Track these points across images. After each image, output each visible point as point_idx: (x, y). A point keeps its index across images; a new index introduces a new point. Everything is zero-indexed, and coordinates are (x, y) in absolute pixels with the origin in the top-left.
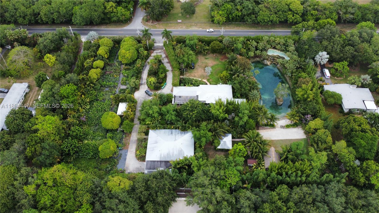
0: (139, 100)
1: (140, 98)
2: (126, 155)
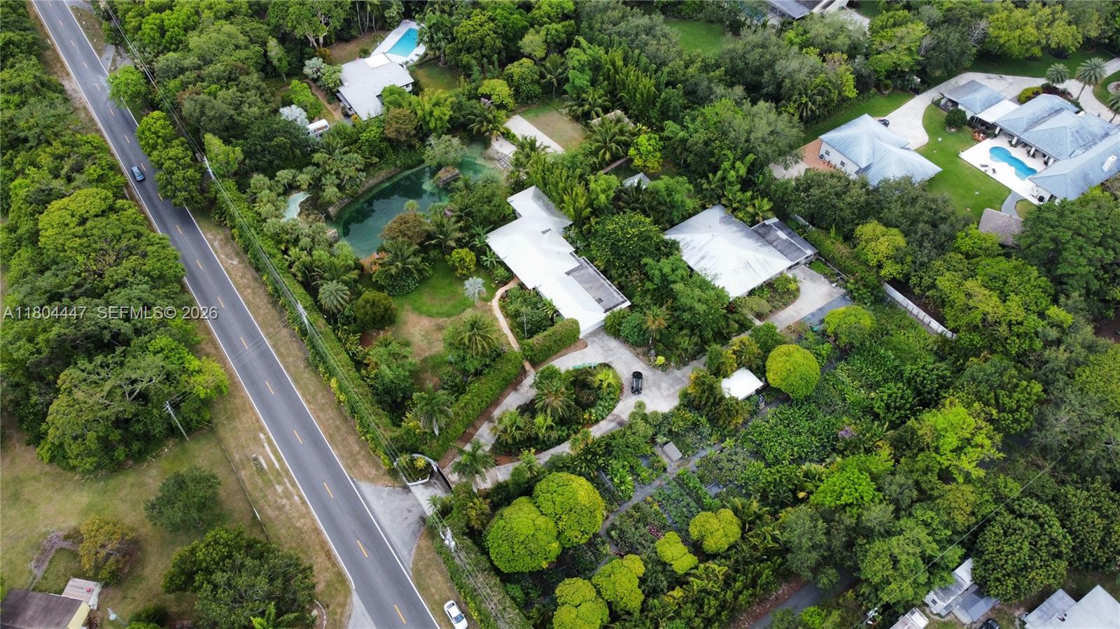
0: (672, 390)
1: (665, 394)
2: (813, 315)
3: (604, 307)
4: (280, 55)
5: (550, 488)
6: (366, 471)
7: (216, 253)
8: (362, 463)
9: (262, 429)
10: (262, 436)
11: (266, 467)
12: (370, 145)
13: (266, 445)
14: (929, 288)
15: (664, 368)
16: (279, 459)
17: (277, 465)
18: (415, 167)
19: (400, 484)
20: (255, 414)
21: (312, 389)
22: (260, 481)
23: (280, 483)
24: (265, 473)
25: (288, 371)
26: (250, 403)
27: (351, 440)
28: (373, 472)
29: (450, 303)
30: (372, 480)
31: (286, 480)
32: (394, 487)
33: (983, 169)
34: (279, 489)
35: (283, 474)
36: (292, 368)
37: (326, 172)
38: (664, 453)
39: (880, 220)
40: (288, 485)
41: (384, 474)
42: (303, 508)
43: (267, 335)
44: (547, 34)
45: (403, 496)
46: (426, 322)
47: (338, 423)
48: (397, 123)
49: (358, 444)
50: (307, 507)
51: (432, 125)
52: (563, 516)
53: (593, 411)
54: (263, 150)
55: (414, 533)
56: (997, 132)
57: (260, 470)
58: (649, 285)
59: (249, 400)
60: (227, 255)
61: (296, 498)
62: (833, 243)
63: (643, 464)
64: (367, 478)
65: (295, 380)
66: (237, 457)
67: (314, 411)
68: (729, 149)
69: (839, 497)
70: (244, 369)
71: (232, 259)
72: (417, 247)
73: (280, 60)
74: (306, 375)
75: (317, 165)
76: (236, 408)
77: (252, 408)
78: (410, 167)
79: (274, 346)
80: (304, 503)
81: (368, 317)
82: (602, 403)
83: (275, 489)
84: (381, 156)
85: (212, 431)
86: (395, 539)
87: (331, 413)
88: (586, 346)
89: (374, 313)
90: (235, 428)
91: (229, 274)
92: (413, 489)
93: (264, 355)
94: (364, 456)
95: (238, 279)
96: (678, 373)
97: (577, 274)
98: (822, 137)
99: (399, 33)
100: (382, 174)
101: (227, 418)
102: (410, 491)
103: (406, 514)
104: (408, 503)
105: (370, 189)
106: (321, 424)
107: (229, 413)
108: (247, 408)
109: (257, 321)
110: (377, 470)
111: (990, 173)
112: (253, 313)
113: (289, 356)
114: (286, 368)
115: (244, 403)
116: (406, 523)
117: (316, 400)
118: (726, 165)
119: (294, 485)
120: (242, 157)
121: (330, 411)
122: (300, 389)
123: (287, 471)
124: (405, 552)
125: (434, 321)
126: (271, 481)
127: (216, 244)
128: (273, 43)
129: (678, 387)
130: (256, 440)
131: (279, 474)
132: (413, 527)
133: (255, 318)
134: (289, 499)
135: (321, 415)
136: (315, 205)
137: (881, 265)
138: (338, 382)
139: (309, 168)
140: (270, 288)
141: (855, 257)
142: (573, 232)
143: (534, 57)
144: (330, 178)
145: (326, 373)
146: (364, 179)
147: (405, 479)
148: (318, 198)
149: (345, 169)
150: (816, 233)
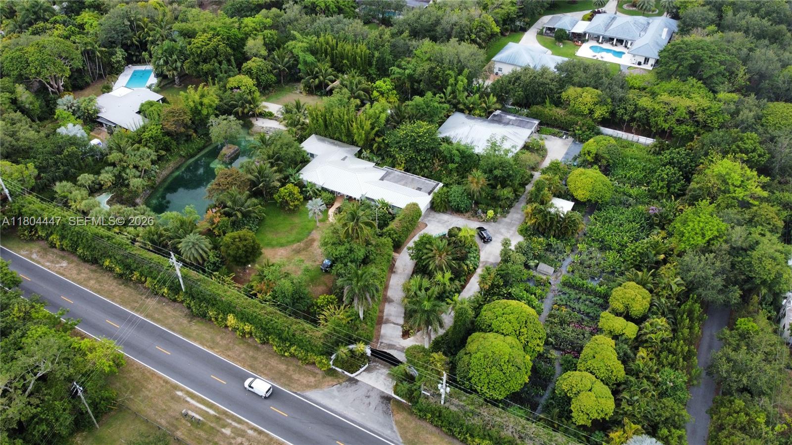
2: (565, 158)
3: (425, 192)
4: (31, 99)
5: (497, 313)
6: (305, 382)
7: (39, 263)
8: (296, 376)
9: (176, 388)
10: (179, 393)
11: (201, 418)
12: (155, 141)
13: (188, 399)
14: (634, 112)
15: (494, 219)
16: (211, 406)
17: (212, 412)
18: (196, 155)
19: (345, 379)
20: (160, 377)
21: (208, 336)
22: (202, 433)
23: (224, 426)
24: (203, 424)
25: (173, 330)
26: (149, 371)
27: (274, 362)
28: (312, 379)
29: (294, 232)
30: (316, 386)
31: (230, 421)
32: (340, 384)
33: (595, 58)
34: (227, 431)
35: (223, 417)
36: (177, 327)
37: (124, 168)
38: (540, 273)
39: (574, 85)
40: (234, 424)
41: (324, 377)
42: (262, 437)
43: (133, 309)
44: (264, 39)
45: (354, 388)
46: (282, 251)
47: (251, 353)
48: (174, 116)
49: (282, 363)
50: (267, 435)
51: (205, 112)
52: (522, 330)
53: (468, 262)
54: (56, 163)
55: (384, 412)
56: (587, 38)
57: (197, 423)
58: (451, 166)
59: (146, 368)
60: (52, 262)
61: (250, 432)
62: (550, 110)
63: (530, 284)
64: (309, 387)
65: (185, 335)
66: (163, 422)
67: (222, 353)
68: (449, 69)
69: (703, 236)
70: (128, 346)
71: (58, 262)
72: (248, 192)
73: (31, 103)
74: (194, 327)
75: (114, 165)
76: (137, 380)
77: (153, 374)
78: (192, 156)
79: (147, 316)
80: (260, 433)
81: (240, 252)
82: (471, 255)
83: (222, 433)
84: (167, 149)
85: (122, 408)
86: (370, 425)
87: (239, 348)
88: (426, 225)
89: (245, 246)
90: (146, 397)
91: (63, 275)
92: (358, 378)
93: (142, 327)
94: (294, 371)
95: (75, 276)
96: (506, 220)
97: (388, 178)
98: (494, 59)
99: (126, 75)
100: (171, 165)
101: (131, 393)
102: (357, 381)
103: (367, 401)
104: (362, 392)
105: (164, 180)
106: (234, 360)
107: (131, 388)
108: (147, 376)
109: (116, 302)
110: (315, 377)
111: (600, 59)
112: (107, 297)
113: (166, 318)
114: (170, 329)
115: (143, 373)
116: (372, 407)
117: (218, 344)
118: (452, 81)
119: (240, 422)
120: (36, 172)
121: (237, 347)
122: (195, 340)
123: (225, 413)
124: (388, 432)
125: (289, 249)
126: (213, 428)
127: (34, 256)
128: (20, 89)
129: (514, 229)
130: (177, 399)
131: (218, 418)
132: (380, 408)
133: (113, 300)
134: (243, 436)
135: (230, 353)
136: (122, 200)
137: (591, 112)
138: (236, 316)
139: (107, 168)
140: (118, 269)
141: (571, 113)
142: (366, 153)
143: (260, 56)
144: (131, 172)
145: (218, 314)
146: (158, 171)
147: (346, 373)
148: (122, 194)
149: (142, 161)
150: (535, 108)
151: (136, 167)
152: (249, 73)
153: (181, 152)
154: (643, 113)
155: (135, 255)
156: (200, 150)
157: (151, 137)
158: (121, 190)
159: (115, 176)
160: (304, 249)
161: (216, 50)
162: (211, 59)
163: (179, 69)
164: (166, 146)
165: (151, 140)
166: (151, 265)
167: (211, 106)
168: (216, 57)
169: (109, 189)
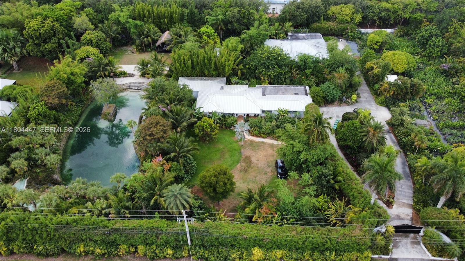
3: (304, 95)
14: (380, 13)
15: (356, 101)
18: (78, 122)
29: (227, 156)
37: (31, 150)
39: (332, 5)
44: (87, 16)
48: (53, 90)
62: (325, 24)
75: (19, 149)
78: (76, 123)
92: (394, 257)
97: (267, 93)
100: (64, 135)
125: (236, 171)
129: (373, 103)
136: (40, 181)
137: (352, 19)
138: (261, 247)
139: (13, 155)
140: (98, 250)
141: (339, 23)
142: (234, 79)
143: (90, 29)
144: (40, 151)
145: (242, 253)
146: (58, 144)
147: (383, 256)
148: (37, 176)
149: (46, 138)
150: (315, 25)
151: (42, 145)
152: (90, 43)
153: (68, 122)
154: (386, 12)
155: (119, 228)
156: (80, 116)
157: (40, 115)
158: (36, 172)
159: (26, 160)
160: (248, 167)
161: (53, 30)
162: (50, 39)
163: (19, 54)
164: (55, 120)
165: (40, 117)
166: (145, 232)
167: (81, 74)
168: (54, 36)
169: (23, 176)
